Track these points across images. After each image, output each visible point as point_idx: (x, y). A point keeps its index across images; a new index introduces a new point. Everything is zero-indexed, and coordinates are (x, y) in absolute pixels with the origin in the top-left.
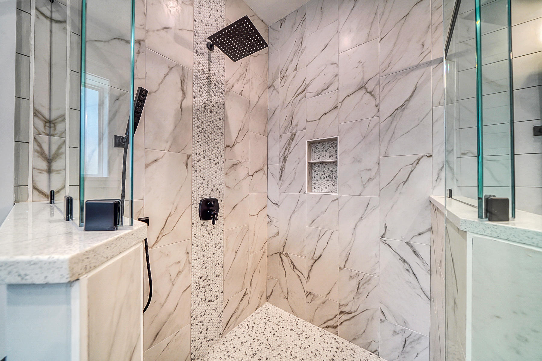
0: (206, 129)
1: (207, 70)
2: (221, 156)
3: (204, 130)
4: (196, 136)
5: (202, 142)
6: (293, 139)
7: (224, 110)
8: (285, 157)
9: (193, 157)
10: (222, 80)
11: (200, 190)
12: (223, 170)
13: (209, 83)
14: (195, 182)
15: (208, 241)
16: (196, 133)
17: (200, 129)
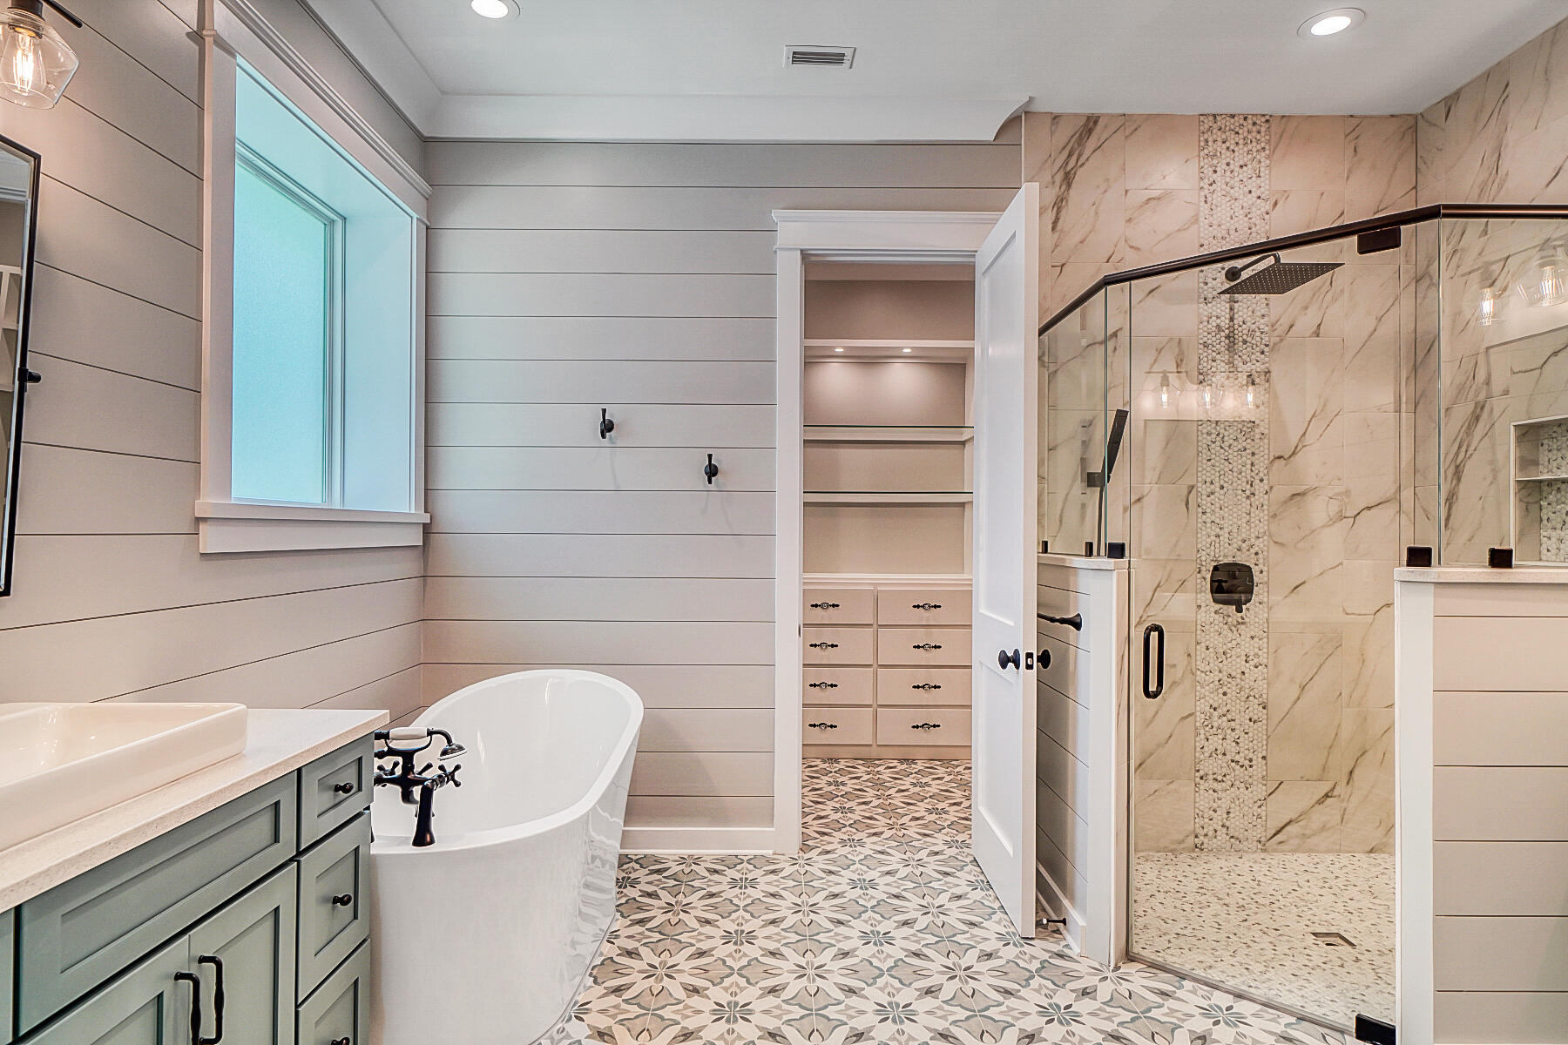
0: (1226, 434)
1: (1227, 321)
2: (1261, 480)
3: (1221, 436)
4: (1204, 451)
5: (1217, 459)
6: (1477, 419)
7: (1267, 385)
8: (1457, 467)
9: (1200, 489)
10: (1261, 327)
11: (1213, 548)
12: (1265, 507)
13: (1231, 346)
14: (1204, 533)
15: (1230, 645)
16: (1205, 446)
17: (1214, 436)
